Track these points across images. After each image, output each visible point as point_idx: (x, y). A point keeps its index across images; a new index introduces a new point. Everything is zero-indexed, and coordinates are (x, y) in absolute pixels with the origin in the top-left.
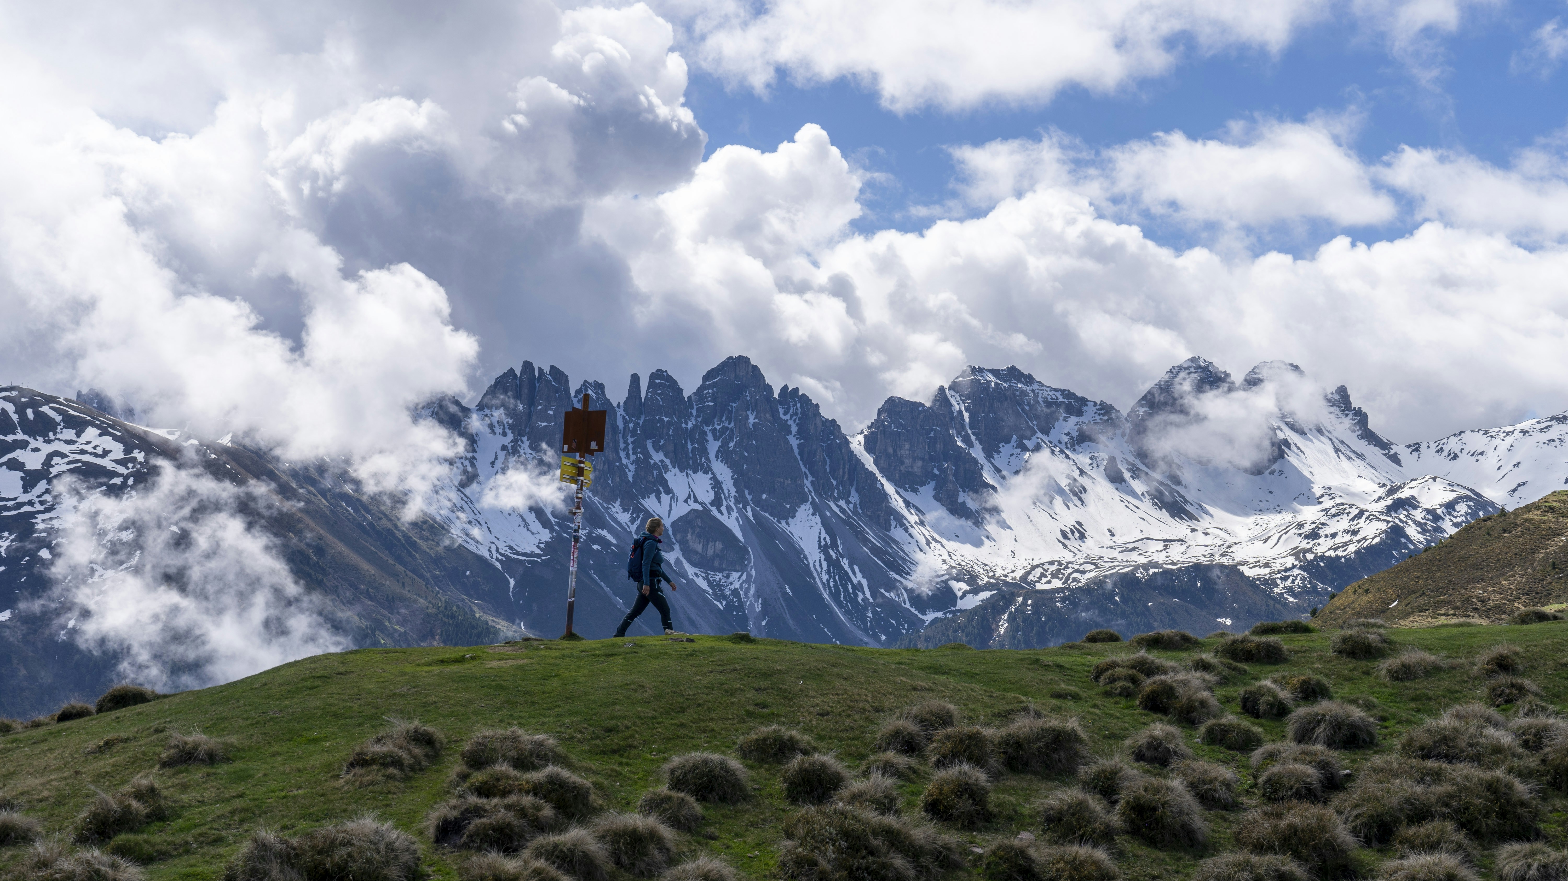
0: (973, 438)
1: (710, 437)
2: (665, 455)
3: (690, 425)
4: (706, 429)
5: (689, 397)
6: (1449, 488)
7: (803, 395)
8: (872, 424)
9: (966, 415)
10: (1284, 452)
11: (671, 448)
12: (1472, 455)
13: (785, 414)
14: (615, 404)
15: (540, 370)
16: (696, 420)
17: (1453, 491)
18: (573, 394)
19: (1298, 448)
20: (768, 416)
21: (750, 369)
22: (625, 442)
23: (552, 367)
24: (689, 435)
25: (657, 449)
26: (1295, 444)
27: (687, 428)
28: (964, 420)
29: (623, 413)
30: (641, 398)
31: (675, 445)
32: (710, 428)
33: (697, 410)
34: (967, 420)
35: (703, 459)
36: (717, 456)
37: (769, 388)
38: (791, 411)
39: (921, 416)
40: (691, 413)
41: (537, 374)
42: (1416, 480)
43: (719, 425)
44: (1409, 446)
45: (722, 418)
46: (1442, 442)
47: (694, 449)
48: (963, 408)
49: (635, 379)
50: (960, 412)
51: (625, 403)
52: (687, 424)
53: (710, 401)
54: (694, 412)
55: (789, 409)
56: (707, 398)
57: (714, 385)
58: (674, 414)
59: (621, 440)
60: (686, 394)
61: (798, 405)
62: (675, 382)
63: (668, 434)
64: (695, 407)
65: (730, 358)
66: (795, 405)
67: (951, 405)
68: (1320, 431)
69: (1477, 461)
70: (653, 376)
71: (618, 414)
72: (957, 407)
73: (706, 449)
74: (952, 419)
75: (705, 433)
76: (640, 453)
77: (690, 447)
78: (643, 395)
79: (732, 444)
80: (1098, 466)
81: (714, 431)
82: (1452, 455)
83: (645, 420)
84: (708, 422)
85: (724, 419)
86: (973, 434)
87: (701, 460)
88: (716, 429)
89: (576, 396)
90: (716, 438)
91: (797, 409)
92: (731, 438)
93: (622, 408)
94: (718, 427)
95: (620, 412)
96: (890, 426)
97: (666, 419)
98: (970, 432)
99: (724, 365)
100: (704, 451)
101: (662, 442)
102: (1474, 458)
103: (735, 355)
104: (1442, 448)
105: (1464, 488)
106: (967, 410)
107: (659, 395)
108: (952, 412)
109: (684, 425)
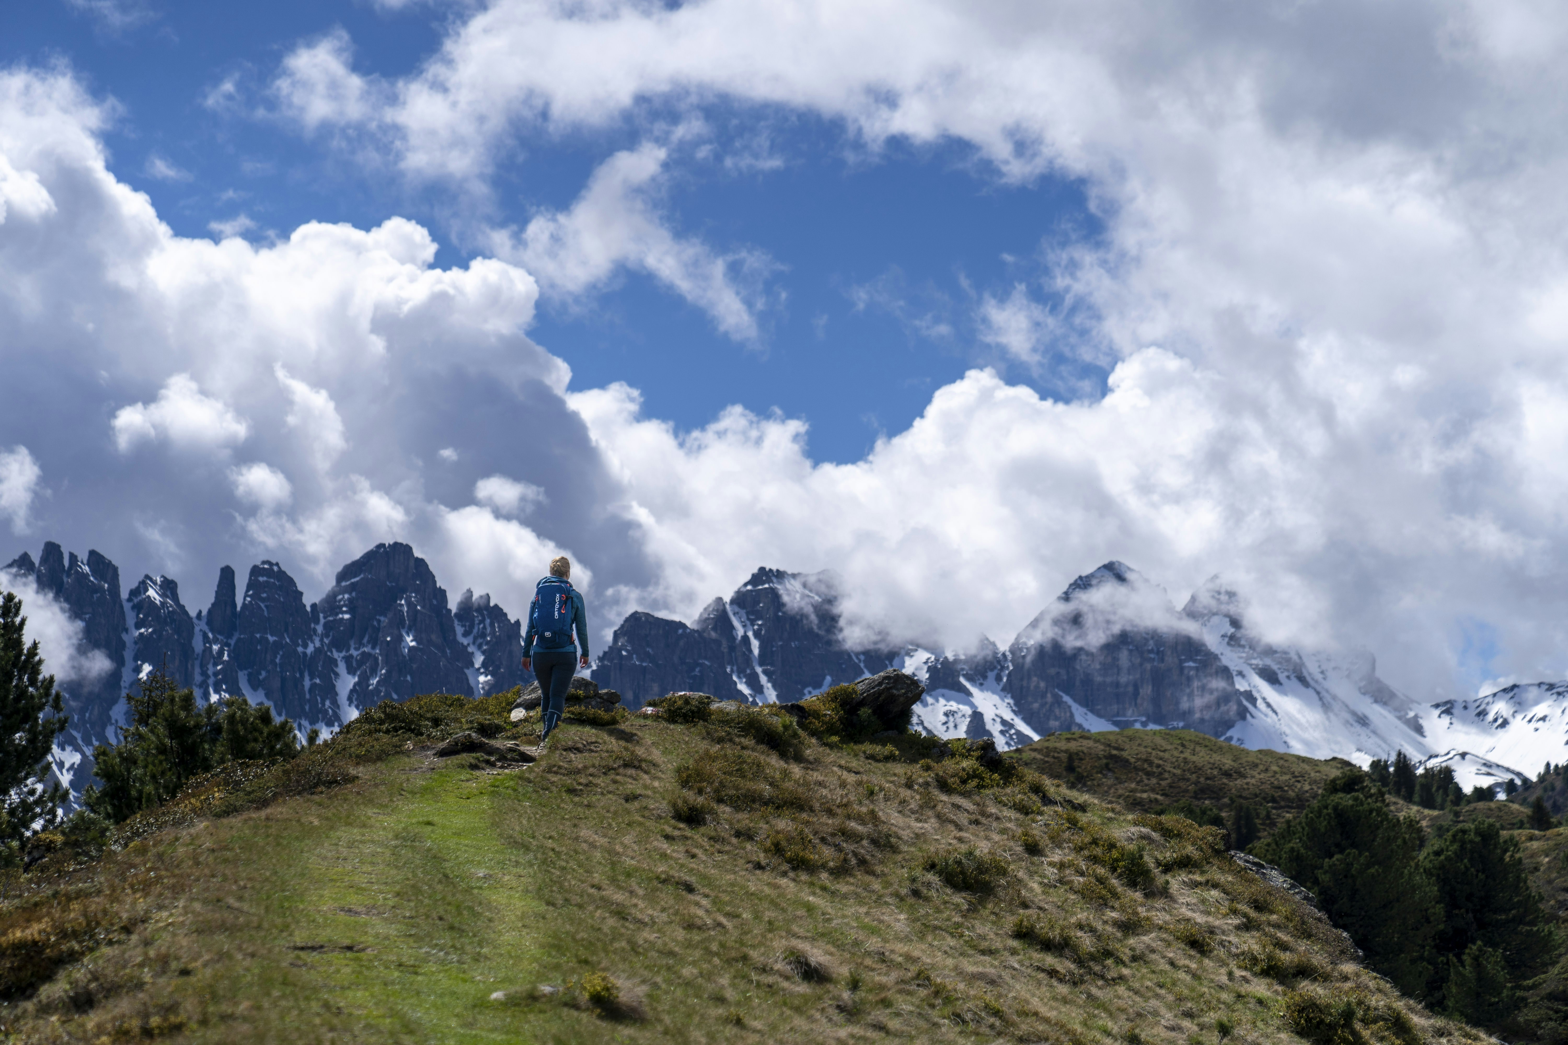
0: (763, 679)
1: (342, 668)
2: (268, 696)
3: (310, 649)
4: (336, 655)
5: (314, 606)
6: (1484, 770)
7: (496, 606)
8: (605, 653)
9: (755, 644)
10: (1246, 710)
11: (276, 683)
12: (1530, 721)
13: (466, 634)
14: (193, 613)
15: (73, 557)
16: (321, 640)
17: (1489, 774)
18: (124, 594)
19: (1269, 705)
20: (434, 637)
21: (412, 563)
22: (204, 673)
23: (92, 553)
24: (309, 664)
25: (255, 684)
26: (1264, 699)
27: (305, 654)
28: (751, 651)
29: (206, 628)
30: (234, 605)
31: (283, 680)
32: (343, 654)
33: (325, 626)
34: (756, 651)
35: (328, 703)
36: (350, 699)
37: (441, 595)
38: (475, 631)
39: (682, 643)
40: (315, 630)
41: (66, 563)
42: (1437, 756)
43: (357, 649)
44: (1437, 706)
45: (362, 638)
46: (1487, 700)
47: (313, 686)
48: (750, 634)
49: (227, 575)
50: (745, 638)
51: (210, 612)
52: (305, 646)
53: (346, 612)
54: (320, 629)
55: (472, 626)
56: (341, 607)
57: (353, 587)
58: (286, 630)
59: (197, 670)
60: (309, 600)
61: (488, 621)
62: (291, 581)
63: (273, 662)
64: (322, 621)
65: (381, 546)
66: (482, 621)
67: (732, 627)
68: (1302, 680)
69: (1537, 730)
70: (255, 571)
71: (197, 629)
72: (740, 632)
73: (334, 686)
74: (732, 648)
75: (335, 662)
76: (225, 691)
77: (307, 683)
78: (239, 601)
79: (374, 681)
80: (956, 726)
81: (348, 660)
82: (1500, 721)
83: (239, 640)
84: (339, 644)
85: (365, 640)
86: (765, 672)
87: (324, 705)
88: (351, 656)
89: (129, 600)
90: (351, 671)
91: (484, 628)
92: (374, 671)
93: (205, 620)
94: (354, 653)
95: (200, 626)
96: (629, 657)
97: (271, 639)
98: (759, 670)
99: (369, 557)
100: (330, 691)
101: (264, 674)
102: (1533, 725)
103: (388, 541)
104: (1484, 710)
105: (1508, 770)
106: (757, 635)
107: (263, 600)
108: (734, 639)
109: (300, 649)
